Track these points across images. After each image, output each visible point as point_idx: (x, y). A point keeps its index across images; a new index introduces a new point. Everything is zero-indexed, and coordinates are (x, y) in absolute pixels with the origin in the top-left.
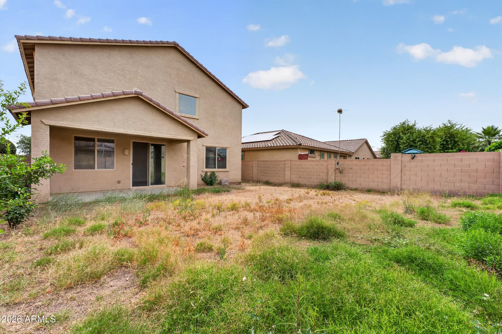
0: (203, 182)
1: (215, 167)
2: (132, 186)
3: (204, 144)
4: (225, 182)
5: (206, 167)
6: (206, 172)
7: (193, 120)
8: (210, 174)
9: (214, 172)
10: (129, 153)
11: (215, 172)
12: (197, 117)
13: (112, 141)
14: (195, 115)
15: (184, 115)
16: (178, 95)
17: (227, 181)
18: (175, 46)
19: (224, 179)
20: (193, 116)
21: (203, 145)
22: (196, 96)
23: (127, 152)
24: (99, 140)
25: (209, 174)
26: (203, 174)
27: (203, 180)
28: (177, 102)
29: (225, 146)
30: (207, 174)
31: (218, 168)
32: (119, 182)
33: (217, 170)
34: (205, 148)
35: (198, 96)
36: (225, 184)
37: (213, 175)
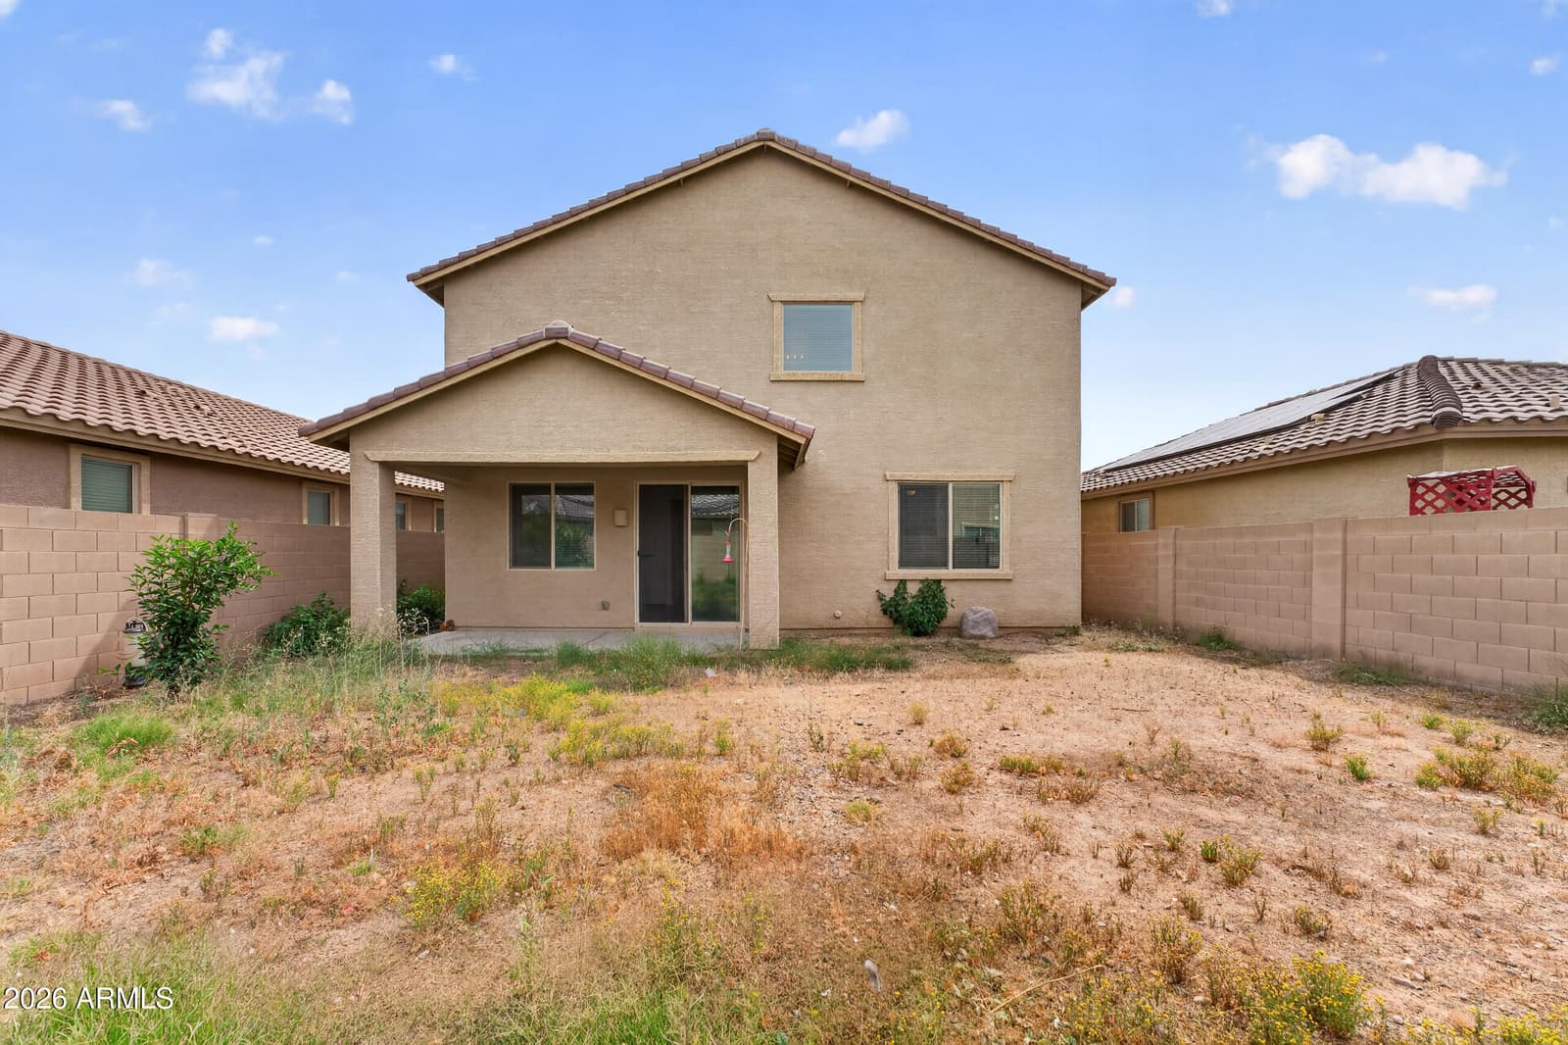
0: (886, 622)
1: (945, 565)
2: (641, 621)
3: (888, 473)
4: (977, 623)
5: (904, 563)
6: (903, 582)
7: (842, 387)
8: (920, 590)
9: (939, 581)
10: (629, 519)
11: (942, 584)
12: (856, 374)
13: (587, 489)
14: (849, 368)
15: (803, 375)
16: (779, 309)
17: (988, 621)
18: (761, 143)
19: (975, 613)
20: (840, 372)
21: (885, 476)
22: (850, 295)
23: (620, 518)
24: (562, 490)
25: (913, 589)
26: (889, 592)
27: (885, 612)
28: (779, 336)
29: (988, 473)
30: (905, 588)
31: (954, 568)
32: (605, 606)
33: (949, 572)
34: (894, 488)
35: (858, 295)
36: (976, 632)
37: (933, 592)
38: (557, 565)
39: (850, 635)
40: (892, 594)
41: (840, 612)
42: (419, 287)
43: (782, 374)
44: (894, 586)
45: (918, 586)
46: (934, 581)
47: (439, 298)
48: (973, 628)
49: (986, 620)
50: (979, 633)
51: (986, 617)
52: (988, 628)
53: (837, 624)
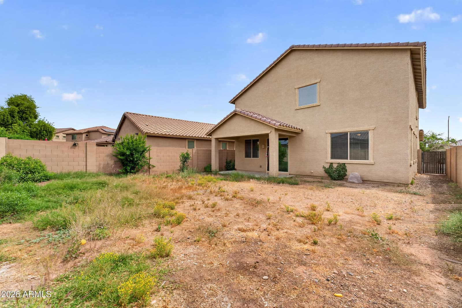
0: (326, 175)
1: (347, 159)
2: (267, 170)
3: (327, 131)
5: (332, 158)
6: (332, 163)
7: (314, 108)
9: (345, 164)
10: (265, 147)
12: (318, 104)
14: (316, 102)
15: (303, 107)
16: (297, 90)
17: (356, 178)
18: (291, 49)
19: (353, 175)
20: (313, 104)
22: (316, 81)
25: (335, 166)
26: (327, 166)
27: (326, 172)
28: (297, 97)
29: (363, 127)
30: (332, 165)
31: (350, 159)
32: (261, 167)
33: (348, 161)
34: (329, 135)
35: (318, 80)
36: (351, 181)
37: (343, 167)
38: (252, 158)
39: (317, 178)
40: (328, 167)
41: (313, 171)
42: (231, 103)
43: (298, 107)
44: (329, 165)
45: (337, 165)
46: (343, 164)
47: (234, 104)
48: (351, 179)
49: (355, 177)
50: (352, 181)
51: (355, 176)
52: (356, 180)
53: (312, 174)
